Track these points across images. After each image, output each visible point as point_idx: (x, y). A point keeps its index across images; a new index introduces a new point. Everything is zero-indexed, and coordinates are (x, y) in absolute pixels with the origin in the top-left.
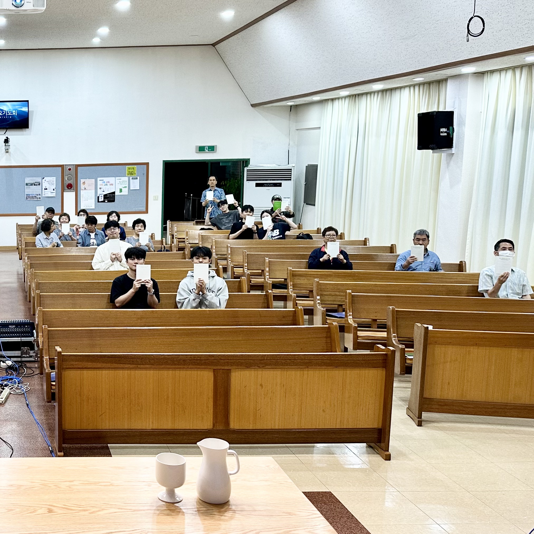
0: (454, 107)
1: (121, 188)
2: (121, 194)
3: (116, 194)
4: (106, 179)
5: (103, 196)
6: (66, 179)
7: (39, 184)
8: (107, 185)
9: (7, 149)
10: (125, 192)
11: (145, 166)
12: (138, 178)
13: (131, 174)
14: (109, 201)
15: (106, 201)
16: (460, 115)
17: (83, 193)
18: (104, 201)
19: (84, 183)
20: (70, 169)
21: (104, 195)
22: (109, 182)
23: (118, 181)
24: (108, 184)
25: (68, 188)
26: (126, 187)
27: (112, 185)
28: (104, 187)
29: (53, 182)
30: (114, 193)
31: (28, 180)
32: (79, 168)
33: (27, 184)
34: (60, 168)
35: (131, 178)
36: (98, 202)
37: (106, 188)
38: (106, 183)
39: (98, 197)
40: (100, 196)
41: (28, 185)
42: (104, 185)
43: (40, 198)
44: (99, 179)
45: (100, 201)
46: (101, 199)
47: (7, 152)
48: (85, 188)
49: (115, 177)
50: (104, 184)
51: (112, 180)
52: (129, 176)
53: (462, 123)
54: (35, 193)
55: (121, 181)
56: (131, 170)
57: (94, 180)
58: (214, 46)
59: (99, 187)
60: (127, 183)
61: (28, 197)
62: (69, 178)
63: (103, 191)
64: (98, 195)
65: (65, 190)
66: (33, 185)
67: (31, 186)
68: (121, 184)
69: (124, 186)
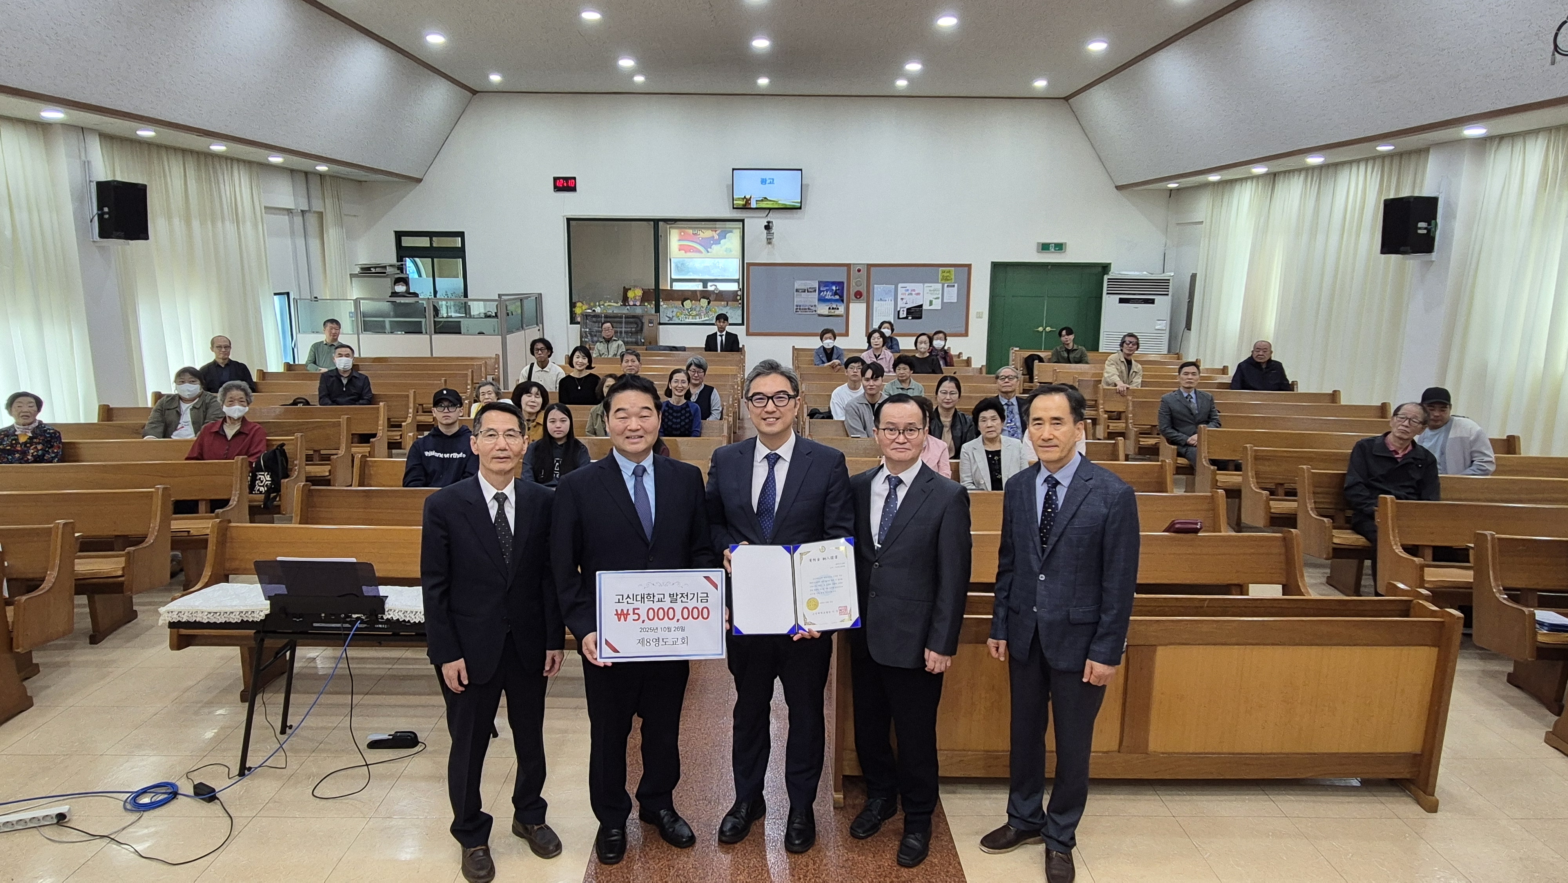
0: (1439, 191)
1: (932, 299)
2: (931, 308)
3: (924, 307)
4: (910, 286)
5: (905, 310)
6: (854, 284)
7: (815, 291)
8: (911, 294)
9: (770, 239)
10: (937, 305)
11: (966, 269)
12: (956, 285)
13: (946, 279)
14: (914, 318)
15: (910, 318)
16: (1448, 204)
17: (876, 304)
18: (906, 318)
19: (879, 290)
20: (859, 271)
21: (908, 309)
22: (914, 290)
23: (927, 290)
24: (913, 293)
25: (856, 297)
26: (938, 298)
27: (918, 294)
28: (906, 297)
30: (921, 306)
31: (798, 285)
32: (872, 268)
33: (797, 291)
34: (846, 268)
35: (946, 285)
36: (899, 318)
37: (909, 299)
38: (910, 292)
39: (899, 312)
40: (902, 310)
42: (907, 294)
44: (900, 285)
45: (901, 317)
46: (903, 314)
47: (769, 243)
48: (880, 298)
49: (924, 282)
51: (918, 287)
52: (943, 282)
53: (1451, 215)
54: (808, 304)
55: (931, 289)
56: (945, 274)
57: (893, 287)
58: (1067, 101)
59: (900, 297)
60: (940, 292)
61: (799, 308)
62: (858, 284)
63: (906, 303)
64: (899, 309)
65: (852, 301)
66: (807, 291)
67: (803, 294)
68: (932, 294)
69: (935, 296)
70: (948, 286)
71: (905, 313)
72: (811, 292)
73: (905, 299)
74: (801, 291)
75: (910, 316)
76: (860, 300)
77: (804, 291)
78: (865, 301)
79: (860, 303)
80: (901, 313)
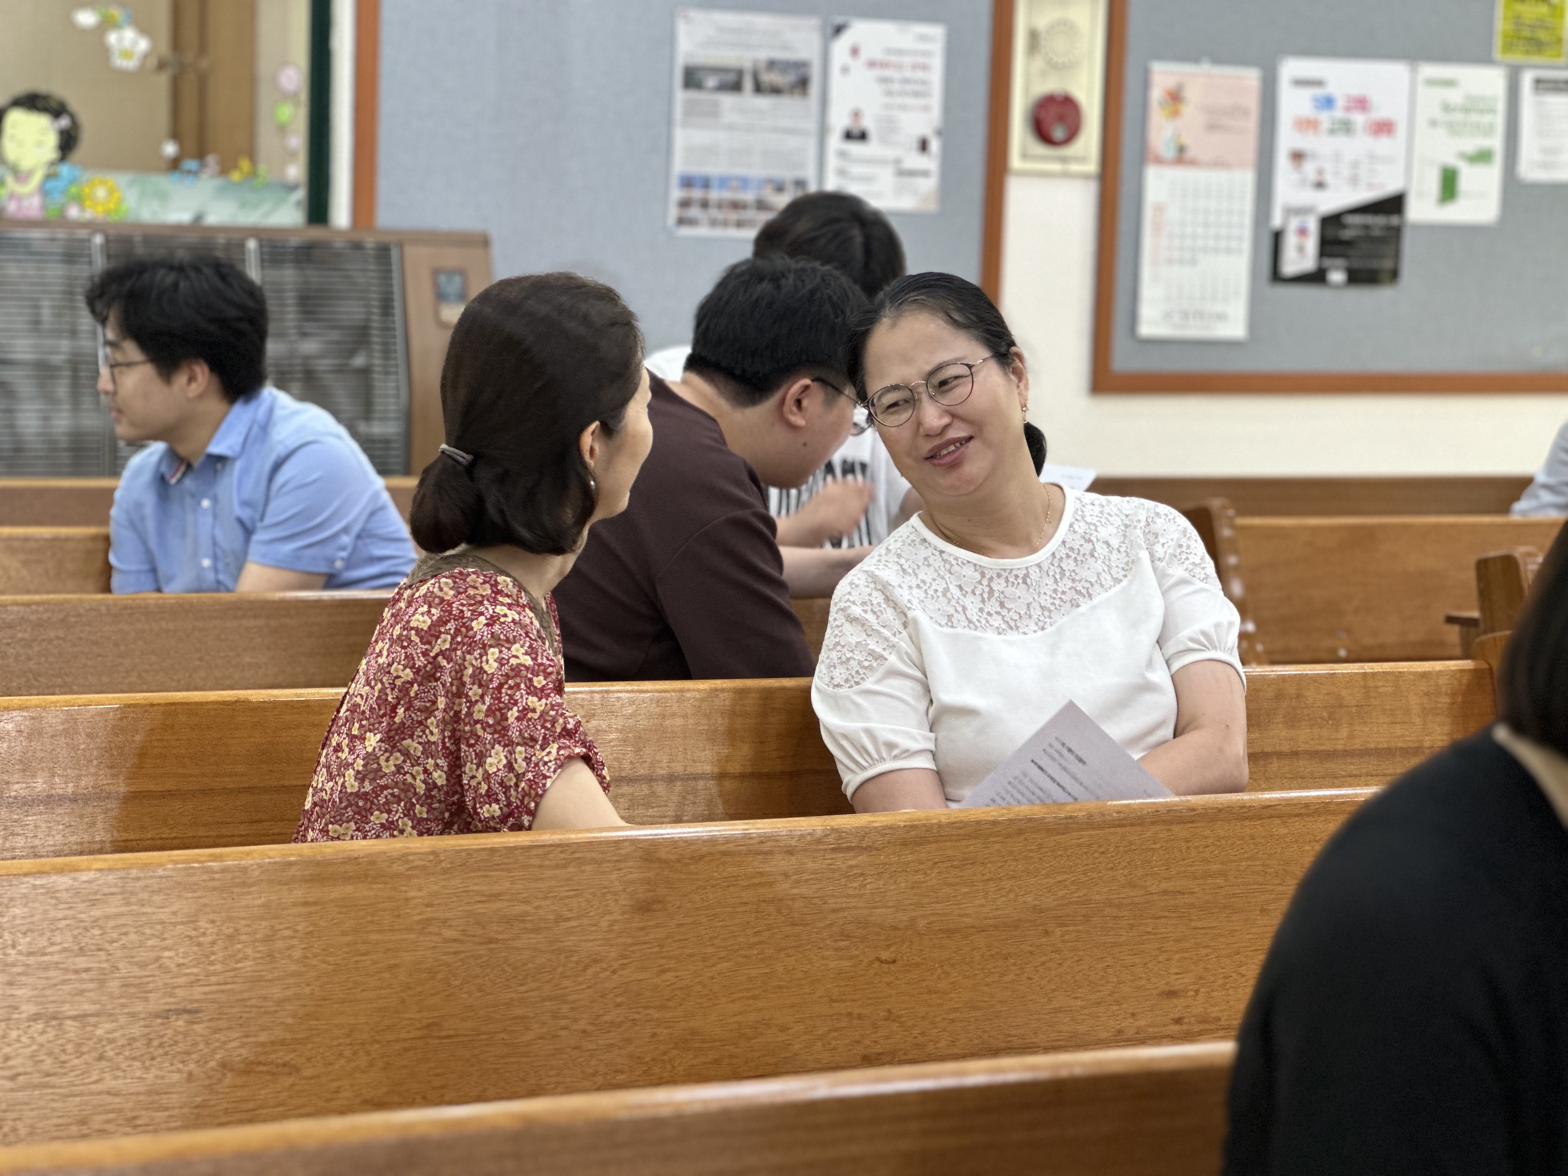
1: (1452, 161)
2: (1458, 212)
3: (1411, 214)
4: (1343, 77)
7: (802, 84)
8: (1346, 127)
10: (1479, 200)
13: (1533, 41)
14: (1356, 278)
15: (1337, 277)
17: (1159, 193)
19: (1175, 97)
21: (1323, 222)
22: (1361, 104)
23: (1430, 102)
24: (1359, 119)
25: (1045, 138)
26: (1483, 157)
28: (1324, 149)
29: (920, 75)
30: (1395, 205)
31: (701, 37)
33: (691, 79)
35: (1527, 79)
37: (1337, 157)
38: (1339, 113)
39: (1277, 237)
40: (1294, 224)
41: (701, 87)
42: (1325, 125)
44: (1288, 69)
45: (1287, 269)
46: (1300, 255)
48: (1181, 149)
49: (1414, 57)
50: (1325, 118)
51: (1388, 83)
55: (1455, 96)
57: (1251, 77)
60: (1499, 120)
61: (696, 202)
62: (1059, 43)
63: (1320, 185)
64: (1277, 221)
65: (1015, 161)
66: (748, 84)
67: (727, 100)
68: (1454, 129)
69: (1471, 144)
70: (1538, 82)
71: (1312, 244)
72: (776, 91)
73: (1314, 156)
74: (711, 82)
75: (1337, 268)
76: (1064, 160)
77: (736, 87)
78: (1092, 166)
79: (1066, 175)
80: (1290, 242)
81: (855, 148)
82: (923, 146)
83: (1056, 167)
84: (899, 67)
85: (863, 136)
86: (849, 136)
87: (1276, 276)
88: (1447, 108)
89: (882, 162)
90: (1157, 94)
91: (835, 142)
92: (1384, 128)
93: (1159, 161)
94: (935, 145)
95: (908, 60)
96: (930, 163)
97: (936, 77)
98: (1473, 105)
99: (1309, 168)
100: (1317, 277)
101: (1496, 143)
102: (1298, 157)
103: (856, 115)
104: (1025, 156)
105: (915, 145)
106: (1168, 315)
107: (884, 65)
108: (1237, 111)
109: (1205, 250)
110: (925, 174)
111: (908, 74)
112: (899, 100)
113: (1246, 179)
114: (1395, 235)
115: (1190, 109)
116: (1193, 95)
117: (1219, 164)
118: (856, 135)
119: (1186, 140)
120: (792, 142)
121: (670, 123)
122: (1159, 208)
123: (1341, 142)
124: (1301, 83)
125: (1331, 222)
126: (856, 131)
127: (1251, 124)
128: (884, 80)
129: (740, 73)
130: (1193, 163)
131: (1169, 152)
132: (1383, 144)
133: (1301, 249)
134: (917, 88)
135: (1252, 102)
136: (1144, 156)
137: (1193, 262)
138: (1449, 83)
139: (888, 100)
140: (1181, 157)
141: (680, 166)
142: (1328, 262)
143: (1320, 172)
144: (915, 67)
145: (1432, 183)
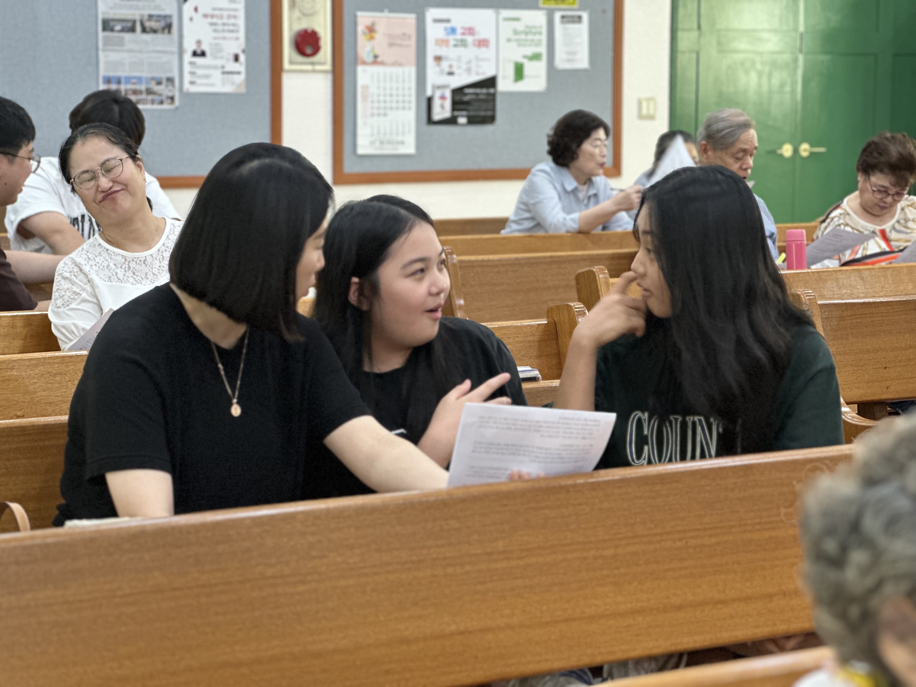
1: (520, 60)
2: (518, 88)
3: (500, 87)
4: (460, 17)
6: (294, 8)
7: (168, 27)
8: (463, 43)
10: (534, 76)
14: (472, 121)
15: (462, 120)
17: (366, 81)
19: (371, 30)
21: (454, 92)
22: (470, 31)
24: (470, 39)
25: (300, 54)
26: (536, 57)
28: (452, 55)
29: (232, 21)
31: (111, 4)
33: (107, 25)
35: (557, 16)
37: (459, 59)
38: (459, 37)
39: (430, 101)
40: (438, 94)
41: (112, 30)
42: (452, 43)
43: (172, 99)
44: (432, 13)
45: (436, 117)
46: (442, 110)
48: (376, 57)
49: (497, 6)
50: (451, 38)
51: (481, 21)
54: (145, 74)
55: (520, 26)
57: (411, 18)
59: (432, 50)
60: (544, 38)
62: (306, 6)
63: (451, 74)
64: (429, 93)
65: (286, 65)
66: (138, 28)
67: (128, 36)
68: (520, 43)
69: (530, 51)
70: (563, 17)
71: (448, 104)
72: (154, 31)
73: (447, 59)
74: (118, 27)
75: (462, 116)
76: (313, 64)
77: (132, 29)
78: (328, 67)
79: (314, 71)
80: (437, 103)
81: (199, 60)
82: (236, 58)
83: (309, 67)
84: (221, 17)
85: (203, 54)
86: (195, 54)
87: (430, 121)
88: (516, 32)
89: (215, 67)
90: (361, 28)
91: (188, 57)
92: (483, 43)
93: (364, 63)
94: (242, 58)
95: (225, 13)
96: (240, 67)
97: (241, 22)
98: (529, 31)
99: (445, 65)
100: (451, 121)
101: (543, 50)
102: (438, 59)
103: (199, 42)
104: (291, 63)
105: (232, 58)
106: (372, 143)
107: (212, 16)
108: (405, 36)
109: (391, 108)
110: (239, 73)
111: (225, 21)
112: (222, 35)
113: (411, 71)
114: (492, 98)
115: (379, 36)
116: (381, 29)
117: (397, 64)
118: (199, 54)
119: (378, 52)
120: (165, 58)
121: (97, 49)
122: (366, 87)
123: (461, 50)
124: (436, 21)
125: (458, 92)
126: (199, 52)
127: (413, 42)
128: (212, 24)
129: (134, 22)
130: (382, 63)
131: (370, 59)
132: (483, 52)
133: (442, 107)
134: (231, 28)
135: (412, 31)
136: (356, 60)
137: (385, 115)
138: (517, 19)
139: (217, 35)
140: (376, 60)
141: (103, 72)
142: (456, 113)
143: (451, 66)
144: (229, 17)
145: (510, 71)
